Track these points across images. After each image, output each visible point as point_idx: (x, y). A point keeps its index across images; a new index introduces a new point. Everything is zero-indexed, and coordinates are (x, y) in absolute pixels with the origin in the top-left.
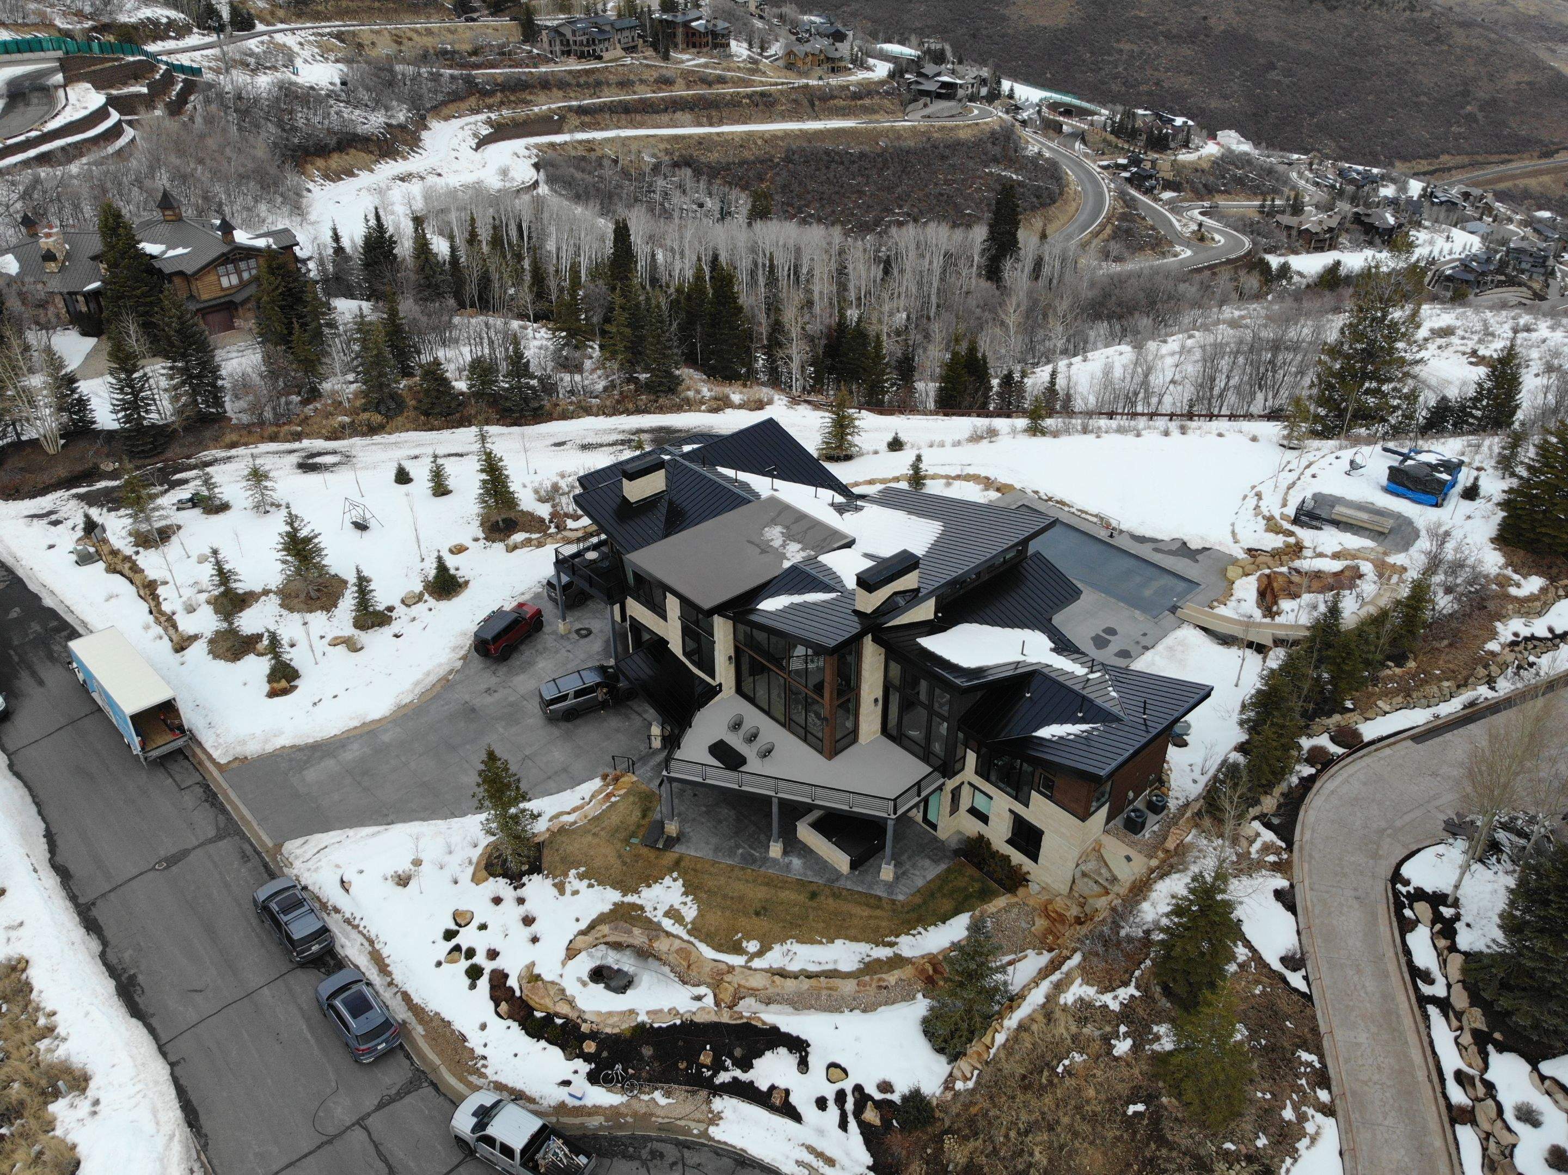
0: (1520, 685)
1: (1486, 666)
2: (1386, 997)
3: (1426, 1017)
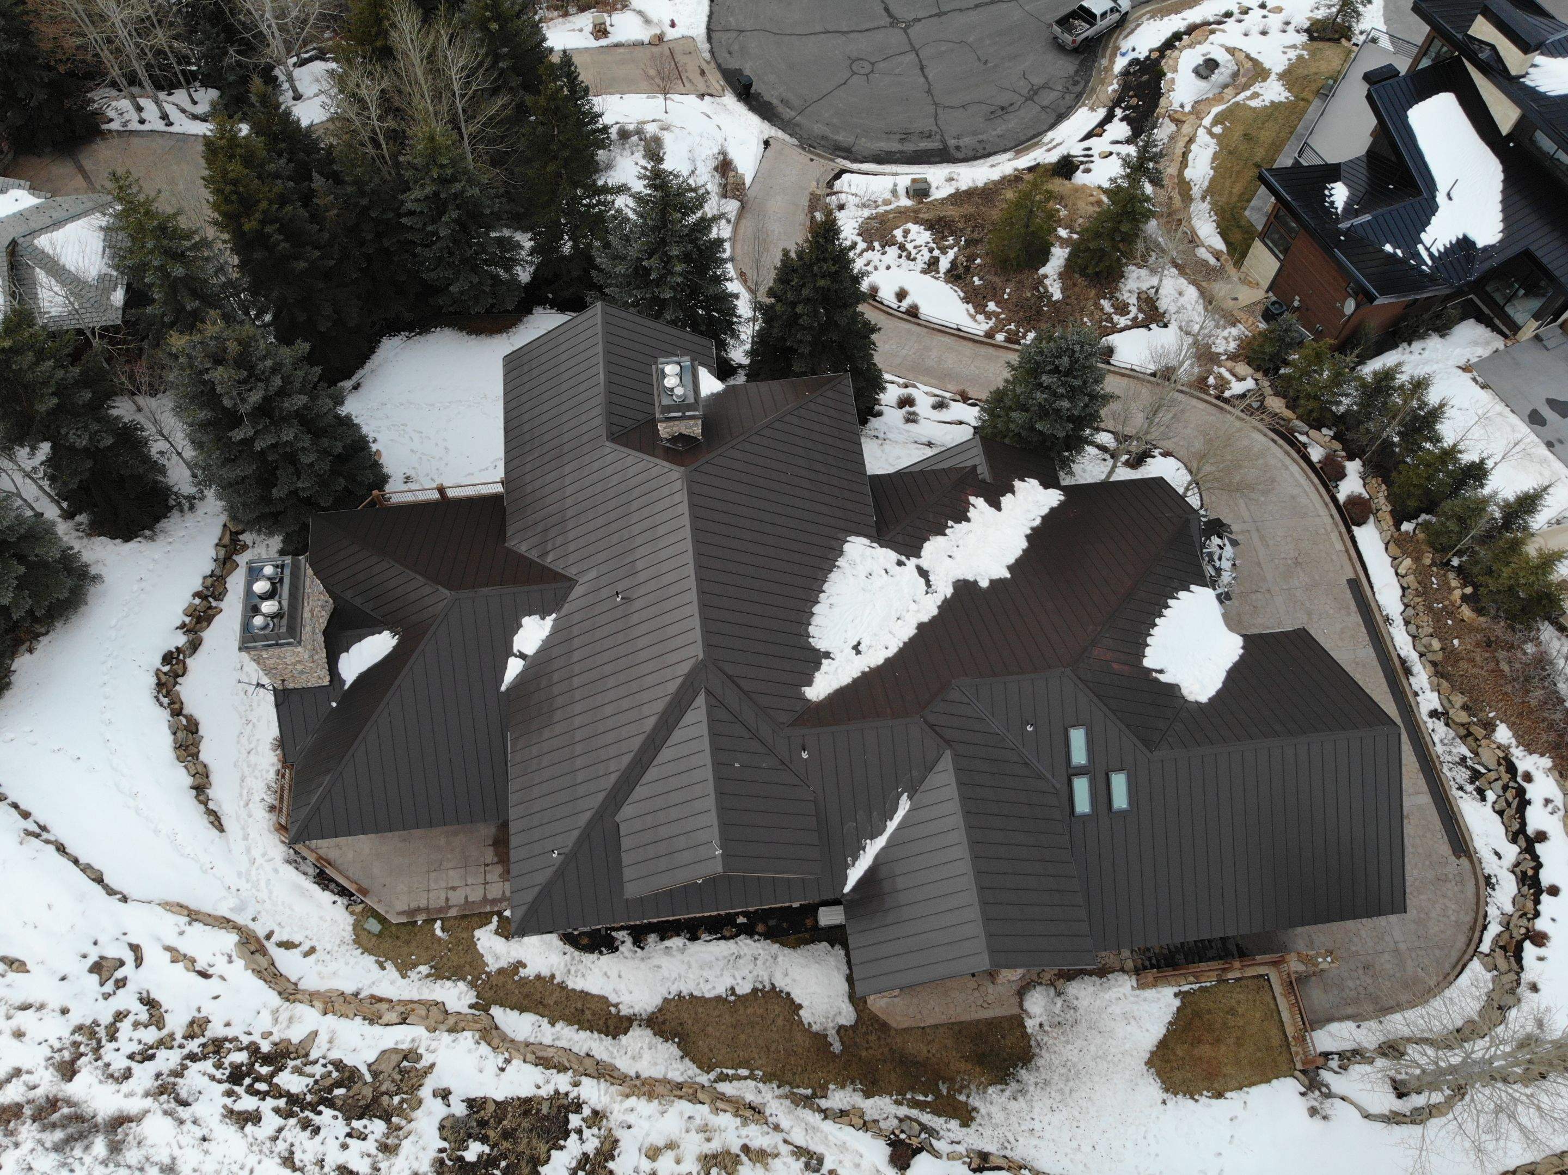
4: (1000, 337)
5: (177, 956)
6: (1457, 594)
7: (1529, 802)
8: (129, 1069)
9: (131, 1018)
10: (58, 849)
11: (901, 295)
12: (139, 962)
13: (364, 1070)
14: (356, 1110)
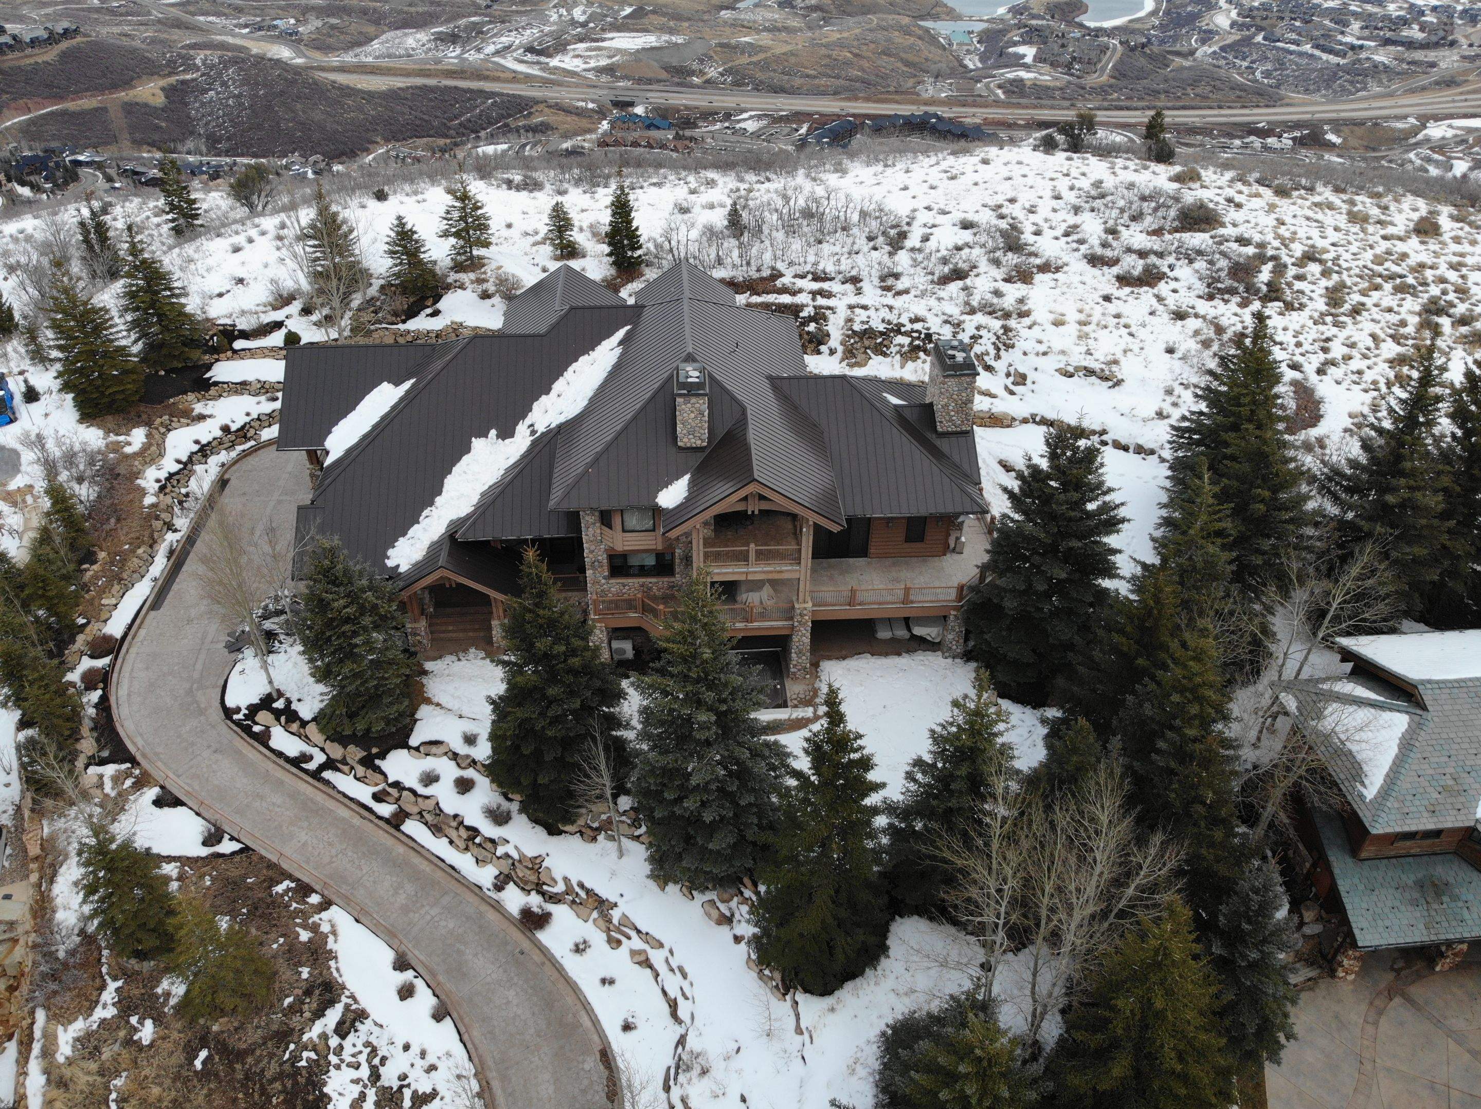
0: (192, 515)
1: (157, 518)
2: (294, 795)
3: (327, 783)
4: (314, 899)
11: (406, 992)
14: (868, 333)
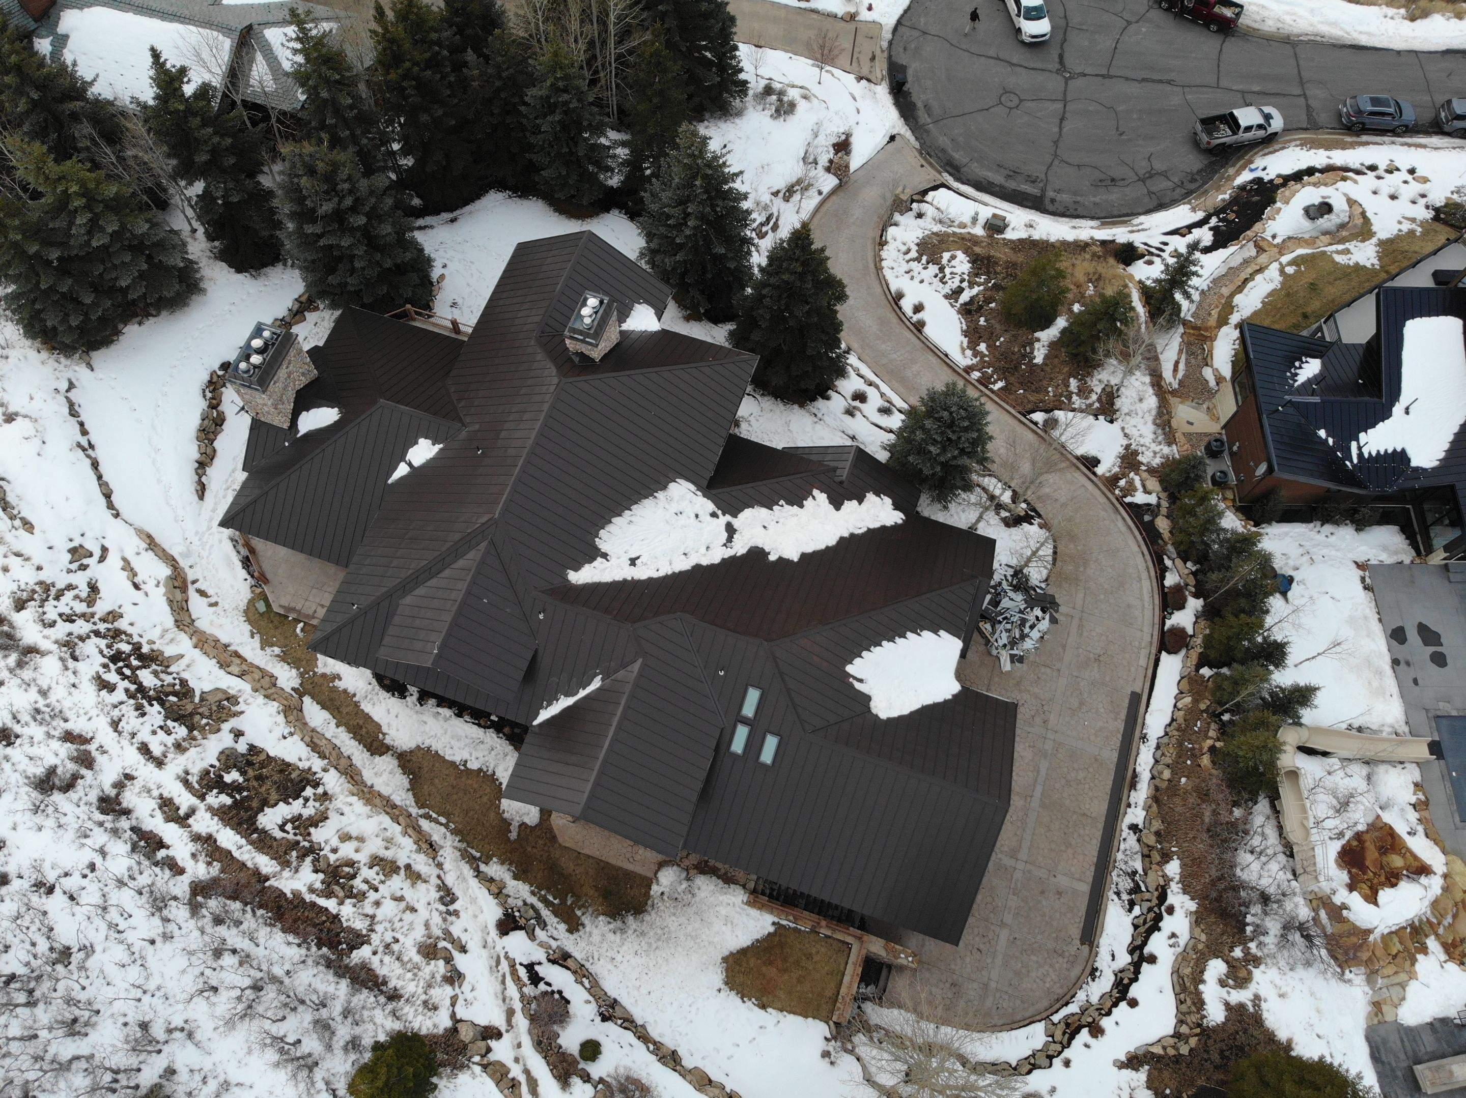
4: (976, 375)
5: (127, 566)
6: (1209, 742)
7: (1159, 929)
8: (55, 622)
9: (76, 592)
10: (93, 464)
11: (918, 308)
12: (102, 559)
13: (198, 694)
14: (175, 715)
